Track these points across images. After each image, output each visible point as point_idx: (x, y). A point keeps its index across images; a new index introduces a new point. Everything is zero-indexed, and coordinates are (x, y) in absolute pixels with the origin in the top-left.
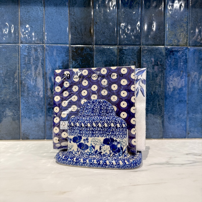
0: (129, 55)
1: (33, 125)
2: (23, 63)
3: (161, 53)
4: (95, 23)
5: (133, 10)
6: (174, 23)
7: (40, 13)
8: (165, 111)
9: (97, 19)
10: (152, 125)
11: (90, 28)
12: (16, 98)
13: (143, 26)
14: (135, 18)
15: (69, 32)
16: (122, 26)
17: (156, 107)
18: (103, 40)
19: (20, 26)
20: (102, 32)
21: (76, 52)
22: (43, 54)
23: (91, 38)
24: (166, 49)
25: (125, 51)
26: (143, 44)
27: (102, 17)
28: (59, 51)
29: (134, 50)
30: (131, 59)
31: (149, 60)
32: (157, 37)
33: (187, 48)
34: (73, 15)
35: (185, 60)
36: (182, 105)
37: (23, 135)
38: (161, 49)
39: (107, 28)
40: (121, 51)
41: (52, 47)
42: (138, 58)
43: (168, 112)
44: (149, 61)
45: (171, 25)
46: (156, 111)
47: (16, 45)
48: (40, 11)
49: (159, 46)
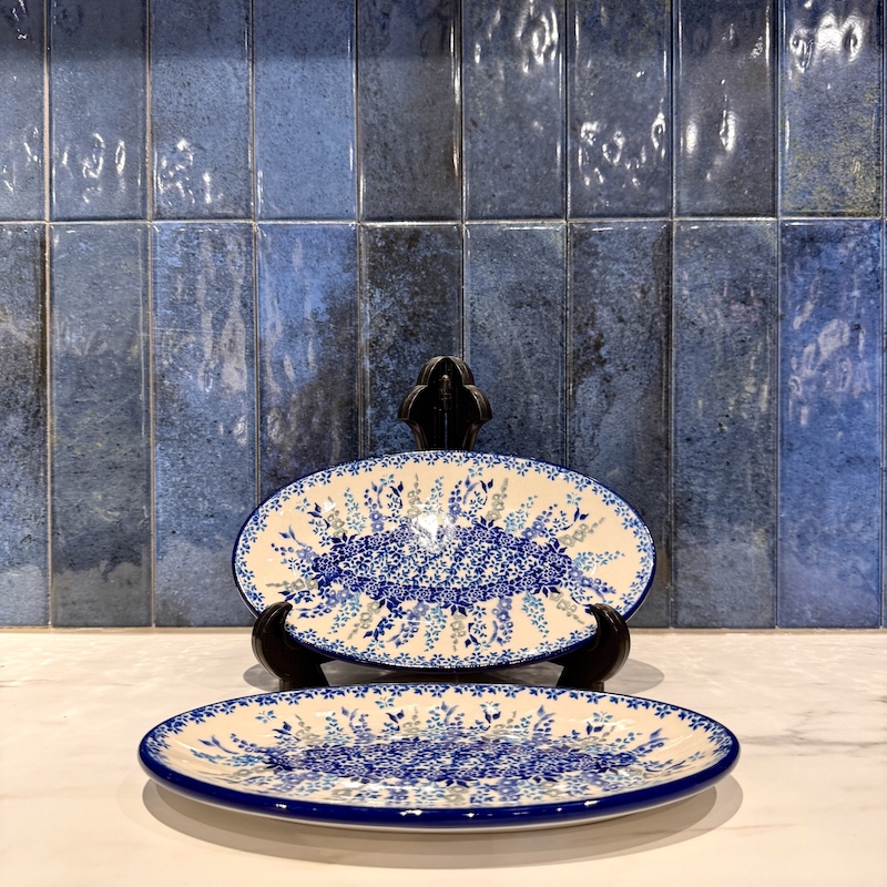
0: (617, 260)
1: (204, 563)
2: (166, 299)
3: (759, 248)
4: (470, 123)
5: (633, 63)
6: (818, 115)
7: (233, 88)
8: (782, 507)
9: (476, 105)
10: (723, 566)
11: (445, 146)
12: (133, 451)
13: (678, 130)
14: (646, 95)
15: (357, 165)
16: (587, 133)
17: (740, 485)
18: (502, 197)
19: (152, 145)
20: (497, 160)
21: (388, 249)
22: (247, 260)
23: (452, 189)
24: (785, 230)
25: (598, 243)
26: (678, 210)
27: (500, 99)
28: (317, 246)
29: (641, 236)
30: (627, 277)
31: (706, 281)
32: (740, 179)
33: (880, 223)
34: (376, 94)
35: (873, 277)
36: (860, 478)
37: (160, 607)
38: (762, 230)
39: (521, 146)
40: (579, 240)
41: (286, 231)
42: (660, 269)
43: (795, 511)
44: (710, 286)
45: (803, 123)
46: (743, 503)
47: (136, 226)
48: (234, 80)
49: (754, 219)
